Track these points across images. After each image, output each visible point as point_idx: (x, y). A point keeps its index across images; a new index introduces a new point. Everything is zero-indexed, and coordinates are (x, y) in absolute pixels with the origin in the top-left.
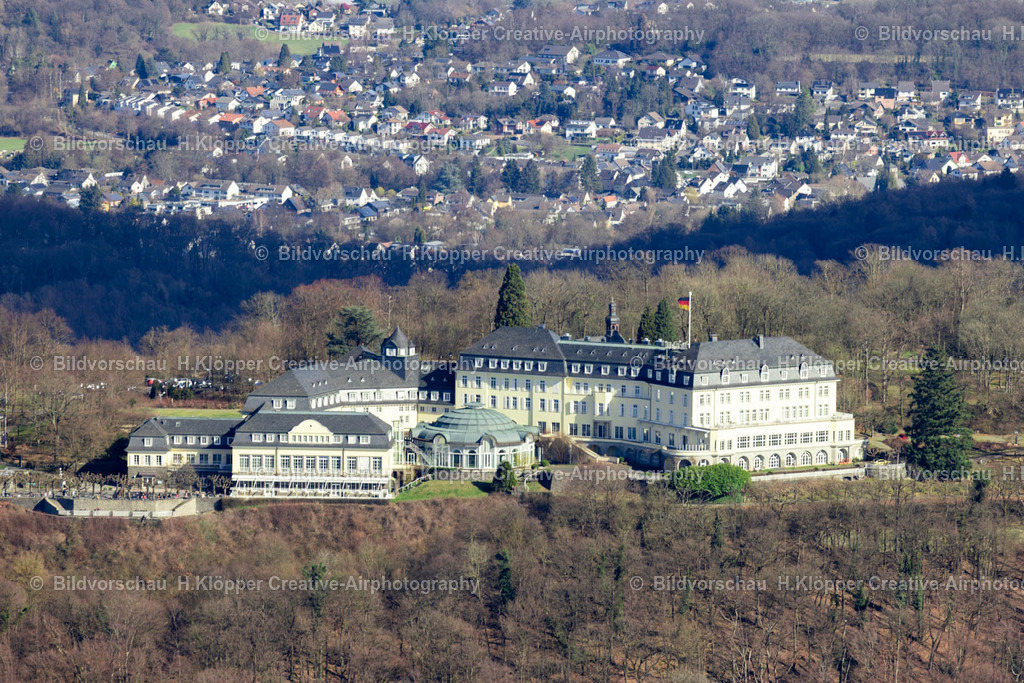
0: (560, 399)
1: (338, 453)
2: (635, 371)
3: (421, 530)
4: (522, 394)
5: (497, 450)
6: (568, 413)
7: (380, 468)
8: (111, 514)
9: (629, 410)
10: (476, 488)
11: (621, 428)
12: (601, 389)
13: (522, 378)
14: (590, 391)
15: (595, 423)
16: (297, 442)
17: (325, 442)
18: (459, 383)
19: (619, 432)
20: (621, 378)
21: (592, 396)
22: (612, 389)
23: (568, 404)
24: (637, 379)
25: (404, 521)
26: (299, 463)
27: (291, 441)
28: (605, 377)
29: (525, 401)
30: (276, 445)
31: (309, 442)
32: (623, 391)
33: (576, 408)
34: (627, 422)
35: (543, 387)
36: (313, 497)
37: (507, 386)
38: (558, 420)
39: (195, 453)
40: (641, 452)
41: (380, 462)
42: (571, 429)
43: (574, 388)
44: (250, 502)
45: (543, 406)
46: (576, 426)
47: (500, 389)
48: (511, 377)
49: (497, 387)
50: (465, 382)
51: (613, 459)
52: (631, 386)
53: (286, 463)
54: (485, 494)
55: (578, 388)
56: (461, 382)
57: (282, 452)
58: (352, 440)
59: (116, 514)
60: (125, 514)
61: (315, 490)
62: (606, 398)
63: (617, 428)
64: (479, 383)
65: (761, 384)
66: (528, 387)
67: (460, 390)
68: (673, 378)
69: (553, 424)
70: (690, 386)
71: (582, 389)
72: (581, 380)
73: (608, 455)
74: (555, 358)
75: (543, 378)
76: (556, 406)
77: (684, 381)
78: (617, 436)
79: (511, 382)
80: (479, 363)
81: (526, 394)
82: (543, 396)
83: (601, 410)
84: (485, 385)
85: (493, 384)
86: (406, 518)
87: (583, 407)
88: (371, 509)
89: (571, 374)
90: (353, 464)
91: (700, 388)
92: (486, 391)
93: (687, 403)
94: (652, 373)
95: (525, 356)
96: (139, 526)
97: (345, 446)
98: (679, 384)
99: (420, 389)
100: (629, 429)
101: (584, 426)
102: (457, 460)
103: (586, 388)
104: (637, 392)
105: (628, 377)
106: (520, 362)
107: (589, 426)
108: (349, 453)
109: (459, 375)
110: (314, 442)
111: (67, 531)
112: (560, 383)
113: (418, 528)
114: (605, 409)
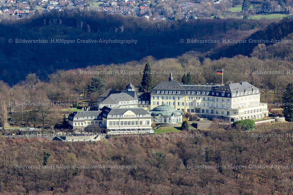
0: (184, 102)
1: (137, 120)
2: (208, 93)
3: (168, 141)
4: (172, 101)
5: (176, 117)
6: (187, 106)
7: (149, 124)
8: (79, 141)
10: (176, 129)
11: (204, 110)
12: (197, 99)
13: (172, 96)
14: (193, 99)
15: (196, 108)
16: (125, 117)
17: (133, 117)
18: (152, 98)
19: (203, 111)
20: (203, 95)
21: (195, 101)
22: (201, 98)
23: (187, 103)
24: (208, 95)
26: (125, 124)
27: (124, 117)
28: (198, 95)
29: (173, 103)
30: (119, 119)
31: (129, 117)
32: (204, 99)
33: (189, 104)
34: (205, 108)
35: (179, 99)
36: (130, 133)
37: (167, 99)
38: (184, 108)
39: (90, 122)
40: (213, 116)
41: (149, 122)
42: (188, 111)
43: (188, 98)
45: (179, 104)
46: (189, 109)
47: (165, 99)
48: (169, 96)
49: (164, 99)
50: (154, 98)
51: (205, 119)
52: (206, 98)
53: (122, 124)
54: (180, 131)
55: (189, 98)
57: (121, 120)
58: (141, 116)
59: (80, 140)
60: (82, 140)
61: (130, 131)
62: (200, 101)
63: (202, 110)
64: (158, 98)
65: (245, 95)
66: (174, 99)
67: (152, 100)
68: (223, 94)
69: (182, 109)
70: (231, 97)
71: (191, 99)
72: (191, 96)
73: (203, 118)
74: (182, 90)
75: (179, 96)
76: (183, 104)
77: (228, 95)
78: (202, 112)
79: (169, 98)
80: (158, 92)
81: (173, 101)
82: (179, 101)
83: (198, 105)
84: (160, 99)
85: (163, 98)
86: (163, 138)
87: (191, 104)
89: (188, 95)
90: (141, 123)
91: (234, 97)
92: (160, 101)
93: (229, 102)
94: (214, 93)
95: (172, 90)
96: (89, 144)
97: (139, 118)
98: (226, 96)
99: (139, 100)
100: (206, 110)
101: (192, 110)
102: (165, 121)
103: (192, 98)
104: (208, 99)
105: (206, 95)
106: (171, 91)
107: (193, 110)
108: (140, 120)
109: (152, 96)
110: (130, 117)
111: (68, 145)
112: (184, 97)
113: (167, 141)
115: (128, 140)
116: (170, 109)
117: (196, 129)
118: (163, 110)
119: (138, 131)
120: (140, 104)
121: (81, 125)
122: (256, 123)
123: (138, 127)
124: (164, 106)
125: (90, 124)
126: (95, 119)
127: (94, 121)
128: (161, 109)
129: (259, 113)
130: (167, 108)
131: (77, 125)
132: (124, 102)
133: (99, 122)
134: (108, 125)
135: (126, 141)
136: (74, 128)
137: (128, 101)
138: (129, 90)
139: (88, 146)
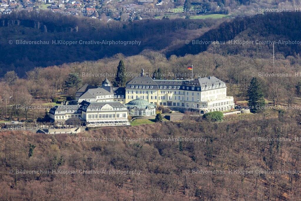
0: (157, 96)
1: (114, 113)
2: (179, 87)
3: (143, 133)
4: (145, 95)
5: (150, 110)
6: (159, 99)
7: (125, 117)
8: (60, 133)
9: (177, 98)
10: (151, 121)
11: (175, 103)
12: (169, 93)
13: (145, 91)
14: (165, 93)
15: (168, 102)
16: (104, 111)
17: (111, 110)
18: (127, 93)
19: (174, 104)
20: (175, 89)
21: (167, 95)
22: (172, 92)
23: (159, 97)
24: (179, 89)
25: (138, 131)
26: (104, 117)
28: (170, 89)
29: (146, 97)
30: (98, 112)
32: (175, 93)
33: (162, 98)
34: (177, 101)
35: (152, 93)
36: (108, 126)
37: (141, 93)
38: (157, 102)
39: (70, 115)
40: (184, 109)
41: (125, 115)
42: (160, 104)
43: (161, 92)
44: (95, 128)
45: (152, 98)
46: (162, 103)
47: (139, 94)
48: (142, 90)
49: (138, 93)
50: (128, 93)
51: (177, 111)
52: (177, 91)
53: (100, 117)
54: (154, 123)
55: (162, 92)
56: (127, 92)
59: (62, 133)
60: (64, 133)
61: (108, 124)
62: (171, 95)
63: (174, 103)
64: (132, 92)
65: (213, 89)
66: (147, 93)
67: (127, 95)
68: (193, 89)
69: (155, 103)
70: (200, 90)
71: (163, 93)
72: (163, 90)
73: (174, 110)
74: (155, 85)
75: (152, 90)
76: (156, 98)
77: (198, 89)
78: (174, 105)
79: (142, 92)
80: (133, 87)
81: (147, 95)
82: (152, 95)
83: (170, 98)
84: (134, 93)
85: (137, 93)
86: (138, 130)
87: (163, 98)
88: (128, 128)
89: (160, 89)
90: (118, 116)
91: (203, 91)
92: (135, 95)
93: (199, 95)
94: (185, 87)
95: (146, 84)
96: (70, 136)
97: (116, 111)
98: (196, 90)
99: (114, 95)
100: (177, 103)
101: (164, 103)
102: (140, 114)
103: (164, 92)
104: (179, 93)
105: (177, 89)
106: (145, 86)
107: (165, 103)
108: (117, 113)
109: (127, 90)
111: (51, 138)
112: (157, 92)
113: (142, 132)
114: (171, 98)
115: (107, 132)
116: (144, 103)
117: (169, 121)
118: (137, 103)
119: (115, 123)
120: (115, 98)
121: (62, 118)
122: (224, 114)
123: (116, 119)
124: (139, 100)
125: (71, 117)
126: (75, 113)
127: (74, 115)
128: (136, 103)
129: (226, 105)
130: (141, 102)
131: (59, 118)
132: (101, 96)
133: (79, 115)
134: (87, 118)
135: (105, 133)
136: (56, 121)
137: (105, 95)
138: (105, 86)
139: (70, 138)
